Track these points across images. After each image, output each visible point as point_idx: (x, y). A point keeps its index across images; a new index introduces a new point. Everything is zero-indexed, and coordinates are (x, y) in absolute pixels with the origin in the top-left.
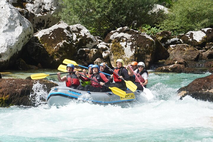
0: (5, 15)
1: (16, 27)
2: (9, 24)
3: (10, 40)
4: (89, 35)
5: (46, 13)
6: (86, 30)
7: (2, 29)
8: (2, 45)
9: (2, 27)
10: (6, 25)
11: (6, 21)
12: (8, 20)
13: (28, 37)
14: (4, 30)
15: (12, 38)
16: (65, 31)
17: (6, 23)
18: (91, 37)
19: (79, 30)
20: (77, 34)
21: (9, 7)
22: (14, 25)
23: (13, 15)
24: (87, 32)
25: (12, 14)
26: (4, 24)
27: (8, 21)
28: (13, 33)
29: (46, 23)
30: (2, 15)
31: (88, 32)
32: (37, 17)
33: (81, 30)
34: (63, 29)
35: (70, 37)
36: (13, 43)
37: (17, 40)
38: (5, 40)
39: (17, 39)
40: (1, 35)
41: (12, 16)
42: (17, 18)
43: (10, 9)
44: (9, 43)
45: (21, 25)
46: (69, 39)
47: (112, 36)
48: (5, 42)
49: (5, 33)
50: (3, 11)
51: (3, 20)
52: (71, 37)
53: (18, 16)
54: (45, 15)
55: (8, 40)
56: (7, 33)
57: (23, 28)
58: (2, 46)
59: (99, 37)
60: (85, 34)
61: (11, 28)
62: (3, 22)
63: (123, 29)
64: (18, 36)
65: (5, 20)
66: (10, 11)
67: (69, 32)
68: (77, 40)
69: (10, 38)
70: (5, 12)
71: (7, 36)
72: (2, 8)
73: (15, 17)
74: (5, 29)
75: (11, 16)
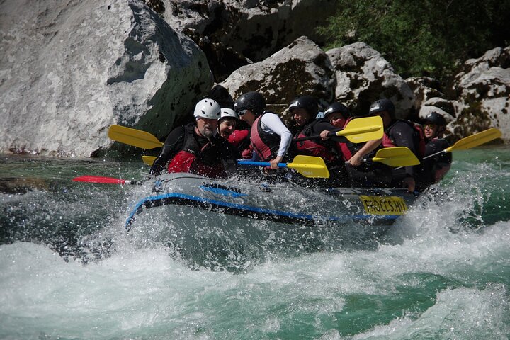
0: (115, 32)
1: (149, 65)
2: (126, 59)
3: (127, 108)
4: (389, 78)
5: (277, 7)
6: (382, 63)
7: (105, 73)
8: (103, 122)
9: (107, 69)
10: (118, 62)
11: (117, 48)
12: (123, 46)
13: (193, 91)
14: (110, 76)
15: (133, 99)
16: (310, 69)
17: (116, 56)
18: (395, 82)
19: (361, 61)
20: (353, 74)
21: (130, 5)
22: (143, 59)
23: (141, 29)
24: (383, 66)
25: (138, 27)
26: (113, 59)
27: (124, 50)
28: (139, 86)
29: (275, 35)
30: (108, 30)
31: (386, 67)
32: (249, 18)
33: (366, 62)
34: (303, 63)
35: (324, 89)
36: (136, 117)
37: (151, 107)
38: (112, 109)
39: (149, 103)
40: (102, 93)
41: (138, 34)
42: (153, 38)
43: (130, 13)
44: (125, 115)
45: (162, 60)
46: (322, 94)
47: (467, 76)
48: (111, 114)
49: (114, 86)
50: (111, 19)
51: (110, 45)
52: (330, 86)
53: (154, 32)
54: (273, 10)
55: (121, 106)
56: (122, 85)
57: (169, 67)
58: (103, 128)
59: (431, 79)
60: (376, 74)
61: (134, 72)
62: (108, 52)
63: (502, 52)
64: (154, 93)
65: (115, 47)
66: (132, 18)
67: (322, 71)
68: (350, 95)
69: (129, 103)
70: (116, 20)
71: (120, 96)
72: (109, 7)
73: (147, 35)
74: (115, 74)
75: (133, 33)
